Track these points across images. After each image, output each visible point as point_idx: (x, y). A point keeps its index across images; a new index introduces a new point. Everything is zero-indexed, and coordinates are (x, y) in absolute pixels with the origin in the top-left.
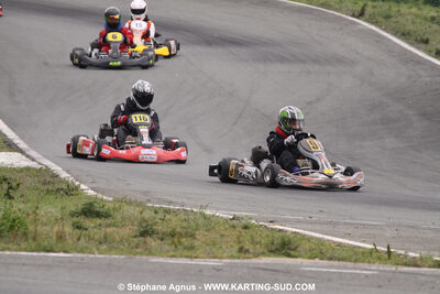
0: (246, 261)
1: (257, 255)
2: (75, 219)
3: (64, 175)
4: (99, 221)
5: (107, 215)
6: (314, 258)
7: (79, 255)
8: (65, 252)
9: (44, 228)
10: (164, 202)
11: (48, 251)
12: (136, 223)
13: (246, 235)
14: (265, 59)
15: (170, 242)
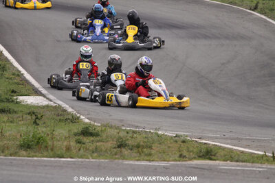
0: (184, 163)
1: (191, 159)
2: (77, 137)
3: (70, 110)
4: (92, 138)
5: (97, 135)
6: (227, 161)
7: (80, 160)
8: (71, 158)
9: (58, 143)
10: (133, 126)
11: (61, 158)
12: (115, 140)
13: (184, 147)
14: (195, 37)
15: (136, 151)
